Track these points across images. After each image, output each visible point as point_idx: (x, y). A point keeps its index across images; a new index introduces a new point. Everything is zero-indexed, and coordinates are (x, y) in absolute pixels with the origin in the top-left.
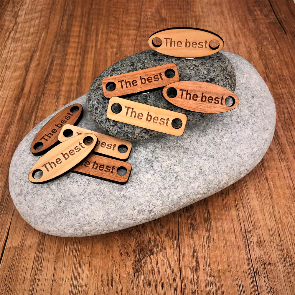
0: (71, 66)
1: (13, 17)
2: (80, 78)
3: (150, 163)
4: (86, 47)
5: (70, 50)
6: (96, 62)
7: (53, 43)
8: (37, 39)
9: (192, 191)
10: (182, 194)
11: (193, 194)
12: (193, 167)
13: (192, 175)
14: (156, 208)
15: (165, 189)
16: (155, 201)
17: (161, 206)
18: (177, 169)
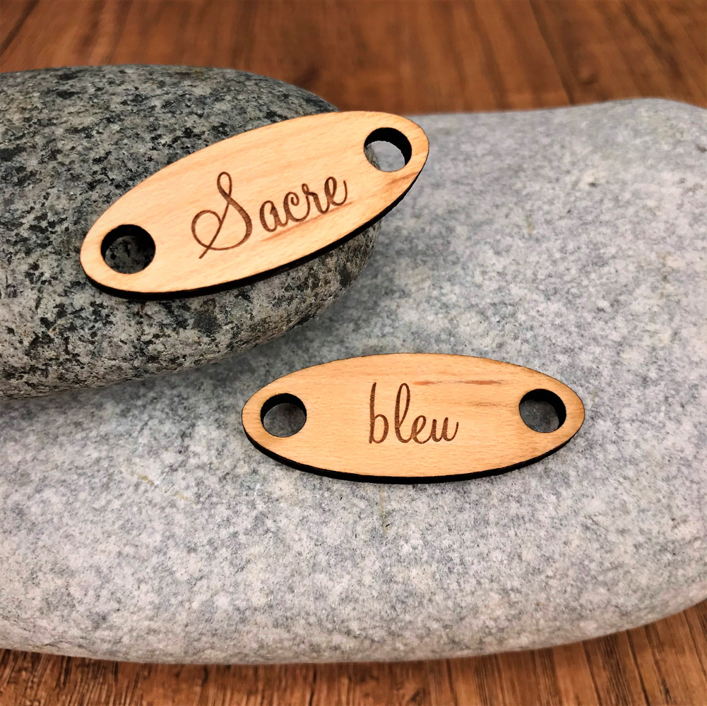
3: (186, 419)
9: (310, 605)
10: (259, 600)
11: (312, 619)
12: (356, 501)
13: (333, 533)
14: (126, 614)
15: (191, 550)
16: (130, 583)
17: (150, 613)
18: (282, 484)
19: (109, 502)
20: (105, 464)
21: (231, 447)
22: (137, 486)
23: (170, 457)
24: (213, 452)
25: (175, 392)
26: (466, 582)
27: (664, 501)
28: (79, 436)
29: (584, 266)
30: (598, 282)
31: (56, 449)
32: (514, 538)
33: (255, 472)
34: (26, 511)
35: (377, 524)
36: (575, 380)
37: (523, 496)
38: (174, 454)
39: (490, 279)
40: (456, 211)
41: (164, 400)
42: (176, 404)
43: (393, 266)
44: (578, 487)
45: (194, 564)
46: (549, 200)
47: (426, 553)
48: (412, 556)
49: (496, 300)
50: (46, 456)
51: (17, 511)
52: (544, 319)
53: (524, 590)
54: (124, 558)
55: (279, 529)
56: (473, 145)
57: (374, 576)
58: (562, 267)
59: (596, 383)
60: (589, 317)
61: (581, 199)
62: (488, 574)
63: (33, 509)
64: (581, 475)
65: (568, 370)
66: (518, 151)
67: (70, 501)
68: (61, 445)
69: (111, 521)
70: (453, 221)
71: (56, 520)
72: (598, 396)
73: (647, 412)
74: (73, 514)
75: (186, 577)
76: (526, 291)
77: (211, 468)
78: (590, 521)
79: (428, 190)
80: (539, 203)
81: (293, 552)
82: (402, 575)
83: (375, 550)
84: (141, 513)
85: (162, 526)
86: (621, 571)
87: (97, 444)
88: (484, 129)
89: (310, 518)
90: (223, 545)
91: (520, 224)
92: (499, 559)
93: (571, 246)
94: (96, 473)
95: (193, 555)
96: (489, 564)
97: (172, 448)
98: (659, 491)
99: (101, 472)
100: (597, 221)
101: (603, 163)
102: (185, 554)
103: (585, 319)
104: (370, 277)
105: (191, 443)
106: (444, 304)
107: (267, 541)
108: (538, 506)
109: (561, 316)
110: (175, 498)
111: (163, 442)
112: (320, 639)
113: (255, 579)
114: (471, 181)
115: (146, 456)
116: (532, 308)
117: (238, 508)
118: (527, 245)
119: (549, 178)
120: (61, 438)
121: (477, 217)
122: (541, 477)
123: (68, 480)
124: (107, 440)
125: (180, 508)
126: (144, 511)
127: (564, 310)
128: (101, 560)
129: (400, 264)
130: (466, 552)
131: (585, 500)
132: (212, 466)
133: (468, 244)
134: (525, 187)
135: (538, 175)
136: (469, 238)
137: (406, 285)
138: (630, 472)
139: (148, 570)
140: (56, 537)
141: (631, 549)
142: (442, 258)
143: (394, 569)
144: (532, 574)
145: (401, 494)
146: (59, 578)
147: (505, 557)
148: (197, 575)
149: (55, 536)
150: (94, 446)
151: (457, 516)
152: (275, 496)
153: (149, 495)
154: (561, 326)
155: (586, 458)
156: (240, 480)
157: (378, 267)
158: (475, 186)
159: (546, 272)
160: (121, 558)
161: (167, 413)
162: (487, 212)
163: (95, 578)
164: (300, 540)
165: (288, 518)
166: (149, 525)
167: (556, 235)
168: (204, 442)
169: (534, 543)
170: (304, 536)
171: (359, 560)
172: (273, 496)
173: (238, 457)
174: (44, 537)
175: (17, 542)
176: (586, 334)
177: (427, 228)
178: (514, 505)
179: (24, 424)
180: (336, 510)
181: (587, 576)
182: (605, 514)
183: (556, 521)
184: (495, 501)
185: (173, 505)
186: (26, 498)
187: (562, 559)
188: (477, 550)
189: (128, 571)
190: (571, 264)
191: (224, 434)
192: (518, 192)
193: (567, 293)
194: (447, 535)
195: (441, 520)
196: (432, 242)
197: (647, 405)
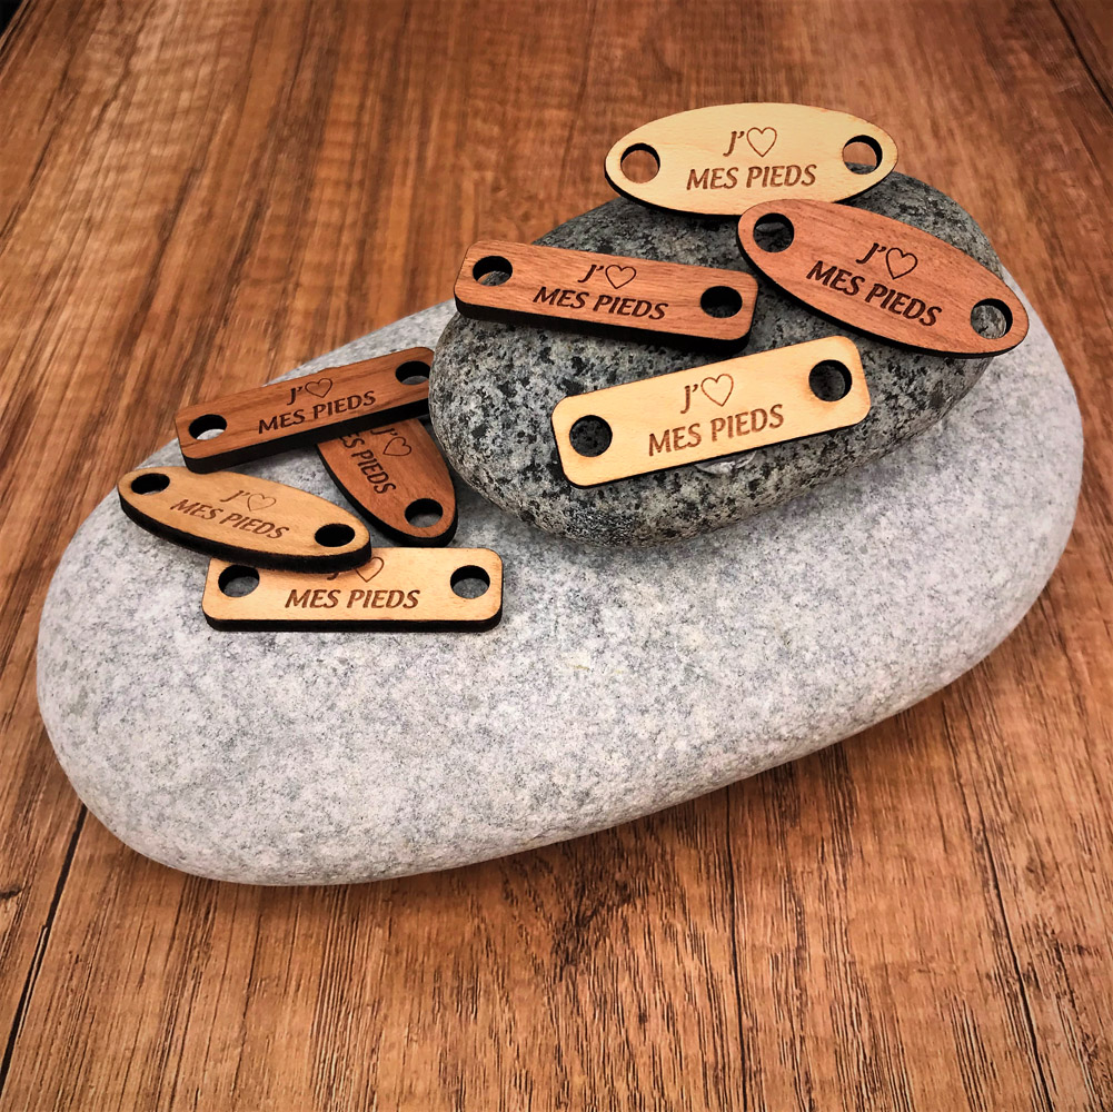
0: (327, 225)
1: (119, 52)
2: (360, 270)
3: (589, 607)
4: (383, 161)
5: (324, 172)
6: (422, 216)
7: (263, 147)
8: (204, 131)
9: (749, 725)
10: (709, 734)
11: (753, 736)
12: (757, 631)
13: (750, 662)
14: (605, 783)
15: (643, 712)
16: (603, 756)
17: (625, 776)
18: (694, 636)
19: (559, 696)
20: (540, 666)
21: (638, 619)
22: (576, 675)
23: (593, 643)
24: (626, 628)
25: (566, 588)
26: (859, 667)
27: (980, 559)
28: (503, 651)
31: (490, 668)
32: (883, 622)
33: (667, 633)
34: (490, 728)
35: (781, 644)
37: (880, 587)
38: (595, 640)
41: (559, 598)
42: (572, 598)
44: (917, 567)
45: (650, 723)
47: (824, 655)
48: (814, 661)
50: (483, 677)
51: (481, 731)
53: (900, 660)
54: (591, 738)
55: (706, 672)
57: (791, 685)
62: (872, 656)
63: (495, 724)
64: (916, 558)
68: (492, 663)
69: (567, 711)
71: (520, 726)
73: (946, 493)
74: (533, 716)
75: (647, 735)
77: (631, 642)
78: (933, 591)
81: (724, 687)
82: (811, 678)
83: (785, 665)
84: (590, 696)
85: (612, 701)
86: (963, 623)
87: (523, 652)
89: (727, 656)
90: (667, 699)
92: (877, 641)
94: (536, 676)
95: (646, 715)
96: (871, 648)
97: (590, 635)
98: (973, 553)
99: (540, 674)
102: (640, 717)
105: (603, 626)
107: (700, 685)
110: (613, 675)
111: (580, 633)
112: (759, 751)
113: (701, 718)
115: (571, 648)
117: (667, 666)
120: (488, 658)
122: (888, 568)
123: (514, 690)
124: (530, 646)
125: (621, 681)
126: (592, 694)
128: (574, 746)
130: (852, 645)
131: (924, 576)
132: (631, 640)
138: (950, 544)
139: (614, 740)
140: (526, 740)
141: (967, 604)
143: (804, 675)
144: (903, 646)
145: (790, 615)
146: (541, 774)
147: (881, 638)
148: (655, 730)
150: (521, 655)
151: (837, 618)
152: (692, 648)
156: (659, 644)
160: (589, 738)
161: (570, 608)
163: (573, 763)
164: (725, 676)
165: (710, 662)
166: (601, 704)
168: (614, 622)
169: (899, 621)
170: (728, 671)
171: (775, 677)
173: (648, 626)
174: (516, 744)
175: (493, 756)
178: (876, 596)
180: (744, 643)
181: (941, 635)
182: (942, 583)
183: (909, 599)
184: (861, 598)
185: (615, 681)
186: (484, 717)
187: (921, 627)
188: (860, 640)
189: (598, 746)
191: (628, 611)
194: (835, 636)
195: (827, 625)
197: (945, 487)
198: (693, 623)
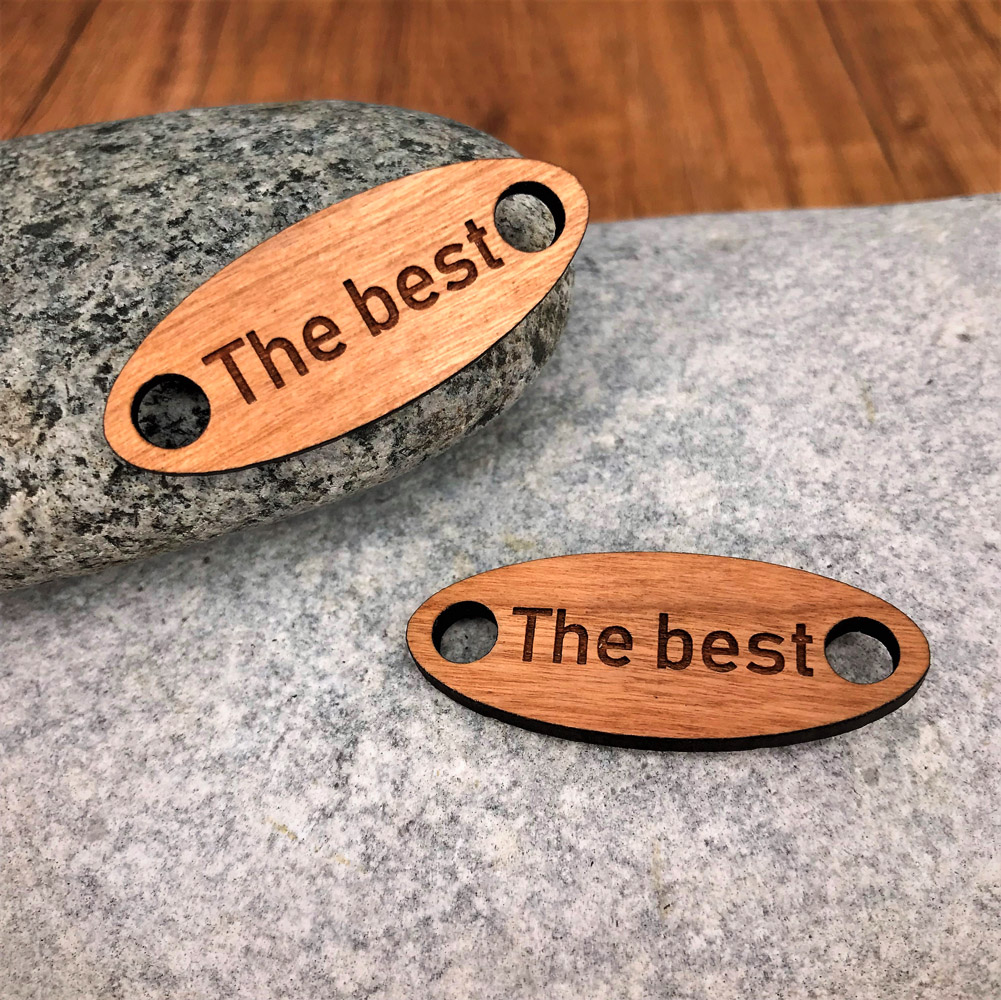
3: (344, 729)
12: (616, 868)
13: (580, 919)
15: (359, 945)
18: (498, 839)
19: (228, 867)
20: (221, 804)
21: (415, 778)
22: (272, 840)
23: (321, 794)
24: (388, 787)
28: (178, 760)
29: (960, 474)
30: (984, 500)
31: (144, 779)
32: (867, 924)
33: (454, 819)
34: (101, 880)
35: (651, 905)
36: (956, 664)
37: (881, 856)
38: (327, 789)
39: (813, 496)
40: (750, 381)
41: (307, 698)
42: (326, 705)
43: (655, 471)
44: (968, 840)
45: (364, 967)
46: (897, 364)
47: (729, 951)
48: (706, 955)
49: (824, 531)
50: (129, 791)
51: (86, 880)
52: (901, 562)
54: (254, 957)
55: (495, 912)
56: (768, 270)
57: (648, 986)
58: (925, 475)
59: (989, 669)
60: (972, 559)
61: (948, 362)
63: (112, 878)
64: (971, 821)
65: (945, 647)
66: (841, 281)
67: (170, 864)
68: (153, 773)
69: (232, 898)
70: (747, 396)
71: (147, 895)
72: (993, 690)
74: (173, 886)
75: (351, 988)
76: (870, 514)
77: (384, 814)
78: (987, 896)
79: (702, 346)
80: (881, 368)
81: (519, 949)
82: (691, 984)
83: (648, 947)
84: (278, 885)
85: (312, 907)
87: (207, 772)
88: (784, 242)
89: (544, 895)
90: (408, 937)
91: (854, 402)
92: (844, 957)
93: (937, 441)
94: (207, 820)
95: (361, 952)
96: (828, 965)
97: (323, 779)
99: (216, 818)
100: (976, 400)
101: (979, 300)
102: (349, 951)
103: (967, 562)
104: (620, 490)
105: (351, 770)
106: (741, 536)
107: (477, 932)
108: (905, 872)
109: (929, 556)
110: (331, 861)
111: (310, 770)
113: (460, 991)
114: (771, 331)
115: (284, 791)
116: (883, 544)
117: (430, 878)
118: (868, 437)
119: (894, 326)
120: (151, 762)
121: (784, 391)
122: (907, 825)
123: (164, 830)
124: (223, 765)
125: (340, 877)
126: (283, 882)
127: (932, 547)
128: (218, 959)
129: (665, 470)
130: (792, 948)
131: (977, 861)
132: (387, 809)
133: (773, 436)
134: (857, 342)
135: (876, 321)
136: (773, 427)
137: (678, 503)
139: (293, 976)
140: (148, 923)
142: (732, 458)
143: (679, 976)
144: (897, 981)
145: (687, 857)
146: (154, 988)
148: (369, 985)
149: (146, 921)
150: (203, 775)
151: (777, 890)
152: (487, 859)
153: (291, 856)
154: (930, 574)
155: (978, 792)
156: (431, 833)
157: (631, 473)
158: (777, 339)
159: (900, 484)
160: (250, 957)
161: (314, 722)
162: (799, 383)
163: (210, 989)
164: (529, 930)
165: (508, 896)
166: (291, 904)
167: (913, 421)
168: (372, 768)
169: (899, 931)
170: (534, 924)
171: (621, 962)
172: (483, 859)
173: (426, 794)
174: (129, 923)
175: (88, 930)
176: (969, 587)
177: (706, 409)
178: (866, 871)
179: (94, 738)
180: (584, 882)
181: (983, 982)
183: (932, 895)
185: (328, 874)
186: (100, 859)
187: (943, 956)
188: (809, 943)
189: (261, 977)
190: (940, 470)
191: (404, 757)
192: (846, 349)
193: (936, 518)
194: (761, 921)
195: (752, 897)
196: (715, 432)
198: (506, 815)
